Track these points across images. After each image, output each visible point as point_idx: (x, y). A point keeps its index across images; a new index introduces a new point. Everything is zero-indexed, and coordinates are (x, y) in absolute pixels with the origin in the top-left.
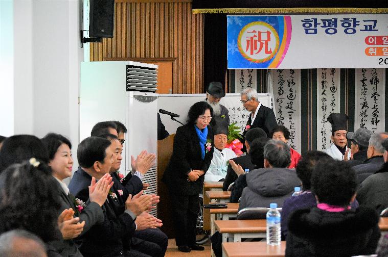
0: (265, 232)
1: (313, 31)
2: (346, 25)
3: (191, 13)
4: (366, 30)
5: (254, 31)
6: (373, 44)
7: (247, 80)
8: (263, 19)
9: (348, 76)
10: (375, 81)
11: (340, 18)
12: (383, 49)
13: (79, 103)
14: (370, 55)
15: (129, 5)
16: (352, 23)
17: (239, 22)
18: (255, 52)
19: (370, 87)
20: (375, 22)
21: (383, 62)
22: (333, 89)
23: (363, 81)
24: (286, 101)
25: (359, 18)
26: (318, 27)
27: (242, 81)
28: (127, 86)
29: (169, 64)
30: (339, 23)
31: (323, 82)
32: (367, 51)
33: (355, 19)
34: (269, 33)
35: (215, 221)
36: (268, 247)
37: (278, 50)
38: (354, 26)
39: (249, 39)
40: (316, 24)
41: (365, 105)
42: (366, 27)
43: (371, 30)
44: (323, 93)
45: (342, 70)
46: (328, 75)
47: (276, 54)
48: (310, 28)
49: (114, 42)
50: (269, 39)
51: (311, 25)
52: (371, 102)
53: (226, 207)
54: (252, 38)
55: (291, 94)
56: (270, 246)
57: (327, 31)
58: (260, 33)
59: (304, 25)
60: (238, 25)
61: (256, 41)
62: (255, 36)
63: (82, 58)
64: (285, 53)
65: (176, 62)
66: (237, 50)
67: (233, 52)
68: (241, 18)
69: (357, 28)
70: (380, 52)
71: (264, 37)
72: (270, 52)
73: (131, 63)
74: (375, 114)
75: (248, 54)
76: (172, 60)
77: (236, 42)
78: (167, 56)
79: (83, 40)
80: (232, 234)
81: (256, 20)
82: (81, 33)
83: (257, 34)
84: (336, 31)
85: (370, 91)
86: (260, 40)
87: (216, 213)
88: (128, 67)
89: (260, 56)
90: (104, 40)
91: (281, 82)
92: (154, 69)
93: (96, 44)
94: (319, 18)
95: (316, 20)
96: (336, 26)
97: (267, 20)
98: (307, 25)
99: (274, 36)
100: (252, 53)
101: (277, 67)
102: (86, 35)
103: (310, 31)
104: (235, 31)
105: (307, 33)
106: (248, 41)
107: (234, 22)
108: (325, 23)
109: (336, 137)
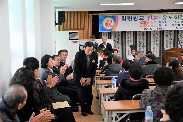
0: (111, 84)
1: (125, 20)
2: (135, 18)
3: (88, 15)
4: (141, 19)
5: (107, 20)
6: (143, 24)
7: (105, 35)
8: (110, 17)
9: (135, 33)
10: (143, 34)
11: (133, 16)
12: (146, 25)
13: (55, 43)
14: (141, 27)
15: (70, 13)
16: (136, 17)
17: (103, 18)
18: (108, 26)
19: (142, 37)
20: (143, 17)
21: (146, 29)
22: (131, 37)
23: (140, 34)
24: (117, 41)
25: (138, 16)
26: (126, 19)
27: (104, 35)
28: (70, 38)
29: (82, 31)
30: (133, 17)
31: (128, 35)
32: (141, 26)
33: (137, 16)
34: (111, 21)
35: (96, 80)
36: (112, 89)
37: (114, 26)
38: (137, 18)
39: (106, 23)
40: (126, 18)
41: (140, 42)
42: (141, 18)
43: (142, 19)
44: (128, 38)
45: (134, 32)
46: (129, 33)
47: (114, 27)
48: (124, 19)
49: (66, 25)
50: (112, 23)
51: (124, 18)
52: (142, 41)
53: (100, 75)
54: (107, 22)
55: (118, 39)
56: (113, 89)
57: (129, 20)
58: (109, 21)
59: (122, 18)
60: (102, 19)
61: (108, 23)
62: (108, 22)
63: (56, 30)
64: (116, 26)
65: (84, 30)
66: (102, 26)
67: (101, 27)
68: (103, 16)
69: (138, 19)
70: (145, 26)
71: (110, 22)
72: (112, 27)
73: (71, 31)
74: (143, 44)
75: (105, 27)
76: (83, 29)
77: (102, 24)
78: (81, 28)
79: (56, 24)
80: (102, 84)
81: (108, 17)
82: (56, 22)
83: (108, 21)
84: (131, 20)
85: (142, 38)
86: (109, 23)
87: (97, 77)
88: (70, 32)
89: (109, 28)
90: (63, 24)
91: (115, 35)
92: (78, 33)
93: (60, 25)
94: (127, 16)
95: (125, 17)
96: (132, 18)
97: (111, 17)
98: (123, 18)
99: (113, 22)
100: (107, 27)
101: (114, 31)
102: (57, 22)
103: (124, 20)
104: (101, 20)
105: (123, 20)
106: (105, 23)
107: (101, 18)
108: (128, 18)
109: (132, 52)
